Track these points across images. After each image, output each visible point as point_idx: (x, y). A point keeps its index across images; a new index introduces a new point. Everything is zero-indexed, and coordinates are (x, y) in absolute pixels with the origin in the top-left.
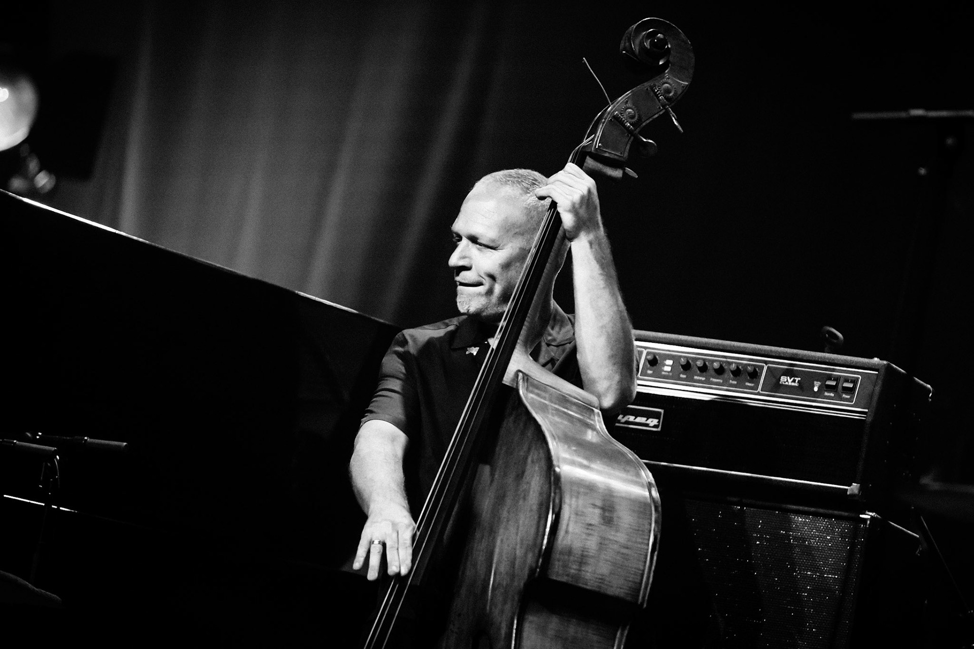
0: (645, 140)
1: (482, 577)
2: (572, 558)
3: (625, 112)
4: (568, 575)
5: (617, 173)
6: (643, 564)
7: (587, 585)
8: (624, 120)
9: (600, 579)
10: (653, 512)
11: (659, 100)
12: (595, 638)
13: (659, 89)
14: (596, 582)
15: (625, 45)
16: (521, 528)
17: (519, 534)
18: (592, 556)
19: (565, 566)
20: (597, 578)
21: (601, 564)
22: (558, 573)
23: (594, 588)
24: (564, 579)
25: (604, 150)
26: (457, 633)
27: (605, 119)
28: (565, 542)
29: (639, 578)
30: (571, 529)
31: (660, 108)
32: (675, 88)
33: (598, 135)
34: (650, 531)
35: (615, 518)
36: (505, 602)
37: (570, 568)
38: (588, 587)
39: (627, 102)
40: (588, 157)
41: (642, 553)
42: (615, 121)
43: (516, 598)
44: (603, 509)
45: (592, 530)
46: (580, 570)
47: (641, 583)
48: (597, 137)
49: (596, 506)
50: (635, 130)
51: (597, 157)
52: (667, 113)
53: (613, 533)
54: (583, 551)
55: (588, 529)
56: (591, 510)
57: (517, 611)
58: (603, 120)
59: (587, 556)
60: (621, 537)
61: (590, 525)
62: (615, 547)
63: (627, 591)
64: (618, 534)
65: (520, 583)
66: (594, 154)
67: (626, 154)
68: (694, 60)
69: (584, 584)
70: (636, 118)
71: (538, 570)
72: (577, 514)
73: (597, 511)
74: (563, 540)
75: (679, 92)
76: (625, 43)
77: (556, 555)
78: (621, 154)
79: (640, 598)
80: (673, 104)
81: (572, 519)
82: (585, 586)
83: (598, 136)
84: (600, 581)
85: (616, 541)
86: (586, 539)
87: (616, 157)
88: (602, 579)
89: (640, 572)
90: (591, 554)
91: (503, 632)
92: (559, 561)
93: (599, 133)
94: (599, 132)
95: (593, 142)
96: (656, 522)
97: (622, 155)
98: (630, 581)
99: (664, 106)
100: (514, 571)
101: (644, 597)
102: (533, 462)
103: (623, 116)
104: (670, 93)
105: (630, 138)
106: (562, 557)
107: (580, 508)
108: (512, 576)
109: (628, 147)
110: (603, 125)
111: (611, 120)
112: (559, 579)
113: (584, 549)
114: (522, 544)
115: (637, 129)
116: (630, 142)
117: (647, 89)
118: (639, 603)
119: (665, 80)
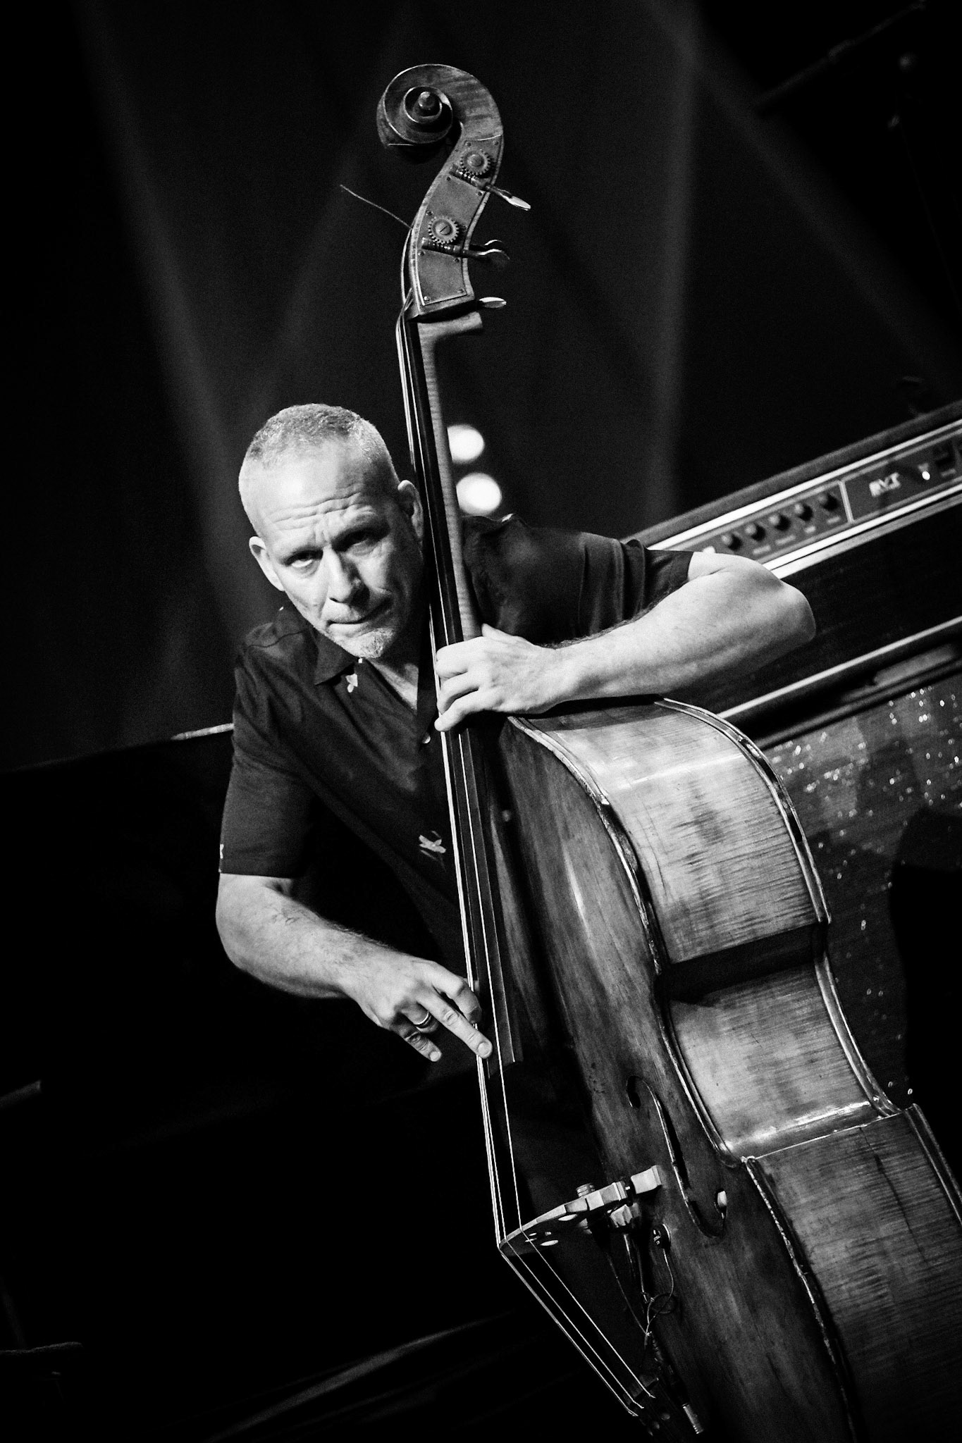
0: (484, 253)
1: (593, 1000)
2: (692, 916)
3: (435, 232)
4: (700, 944)
5: (474, 320)
6: (794, 863)
7: (733, 940)
8: (440, 244)
9: (746, 921)
10: (769, 783)
11: (473, 184)
12: (788, 997)
13: (464, 169)
14: (743, 928)
15: (385, 134)
16: (603, 913)
17: (606, 919)
18: (720, 896)
19: (690, 933)
20: (742, 923)
21: (737, 898)
22: (683, 948)
23: (746, 939)
24: (699, 951)
25: (436, 301)
26: (603, 1092)
27: (414, 257)
28: (670, 901)
29: (799, 886)
30: (668, 878)
31: (480, 194)
32: (485, 154)
33: (415, 286)
34: (779, 813)
35: (723, 826)
36: (640, 1022)
37: (698, 931)
38: (737, 942)
39: (430, 214)
40: (419, 324)
41: (785, 850)
42: (429, 252)
43: (650, 1010)
44: (697, 822)
45: (698, 861)
46: (712, 927)
47: (808, 893)
48: (415, 289)
49: (685, 824)
50: (463, 247)
51: (431, 318)
52: (493, 195)
53: (729, 847)
54: (702, 898)
55: (691, 863)
56: (682, 833)
57: (662, 1028)
58: (412, 261)
59: (712, 901)
60: (746, 846)
61: (693, 855)
62: (744, 864)
63: (794, 914)
64: (740, 844)
65: (643, 988)
66: (423, 316)
67: (469, 290)
68: (490, 98)
69: (731, 941)
70: (455, 229)
71: (655, 962)
72: (666, 853)
73: (692, 829)
74: (667, 900)
75: (494, 153)
76: (383, 130)
77: (668, 927)
78: (462, 292)
79: (817, 910)
80: (496, 177)
81: (662, 863)
82: (732, 944)
83: (417, 288)
84: (750, 923)
85: (739, 856)
86: (699, 879)
87: (457, 302)
88: (750, 920)
89: (798, 877)
90: (716, 895)
91: (659, 1063)
92: (676, 929)
93: (416, 282)
94: (414, 280)
95: (415, 300)
96: (781, 796)
97: (465, 294)
98: (791, 897)
99: (484, 189)
100: (627, 975)
101: (821, 909)
102: (570, 809)
103: (435, 238)
104: (482, 162)
105: (462, 262)
106: (678, 924)
107: (666, 842)
108: (629, 981)
109: (466, 277)
110: (415, 269)
111: (422, 254)
112: (691, 955)
113: (703, 894)
114: (616, 933)
115: (464, 243)
116: (465, 268)
117: (449, 179)
118: (819, 920)
119: (467, 150)
